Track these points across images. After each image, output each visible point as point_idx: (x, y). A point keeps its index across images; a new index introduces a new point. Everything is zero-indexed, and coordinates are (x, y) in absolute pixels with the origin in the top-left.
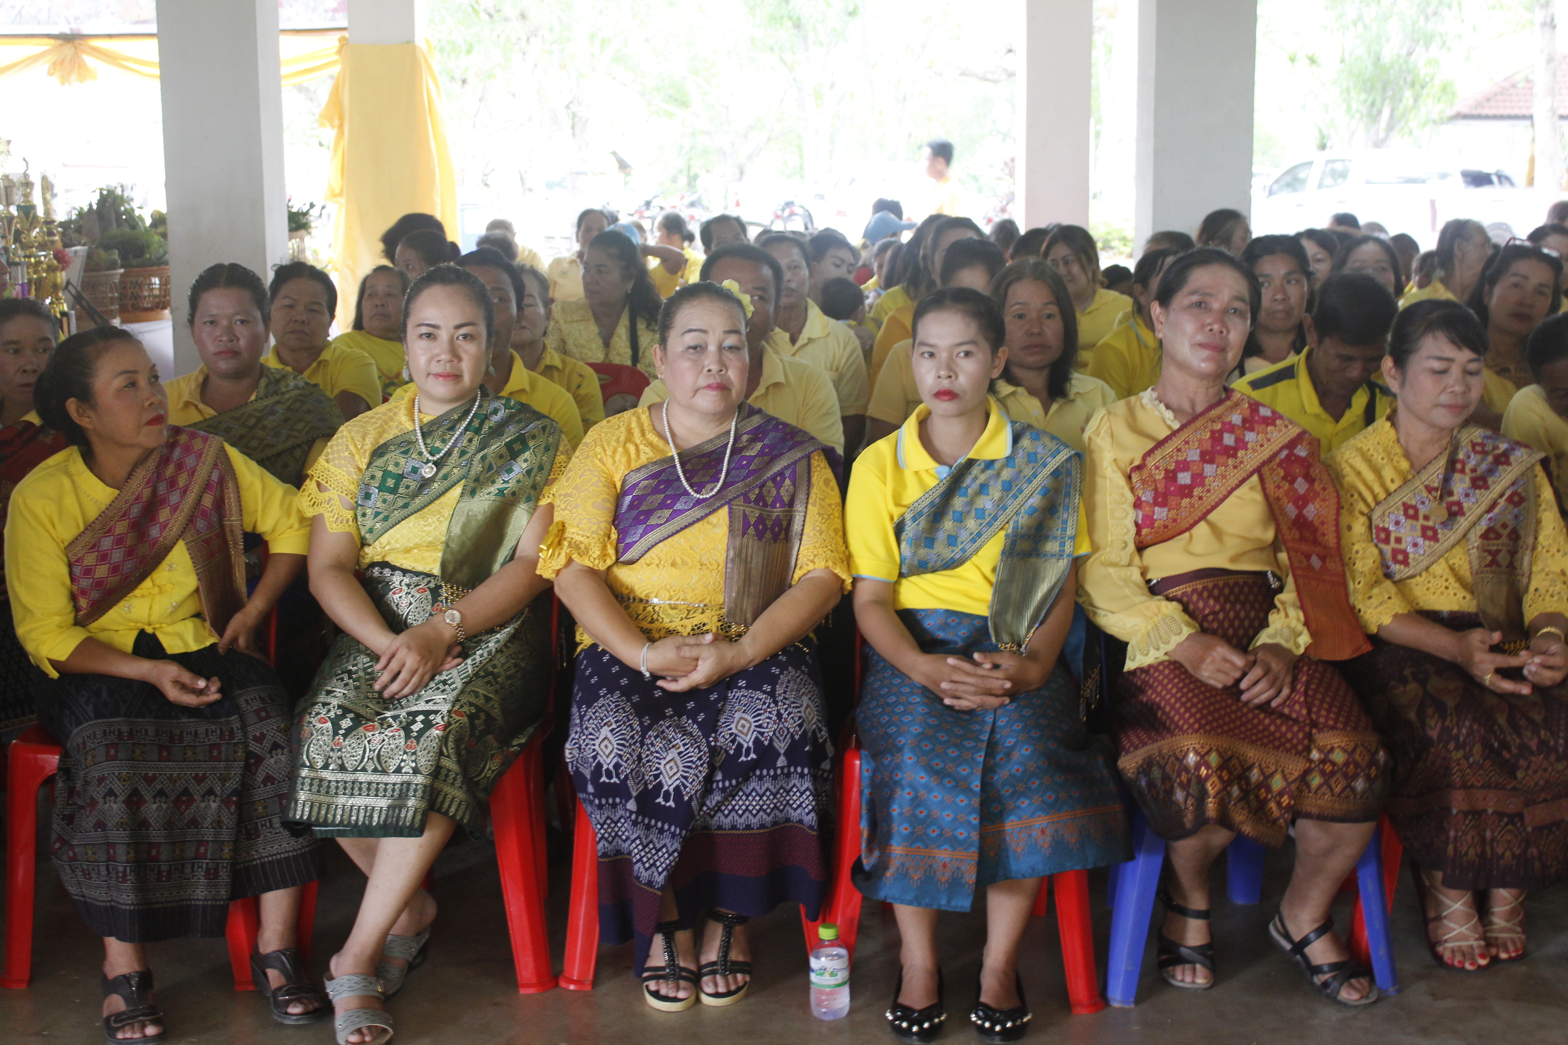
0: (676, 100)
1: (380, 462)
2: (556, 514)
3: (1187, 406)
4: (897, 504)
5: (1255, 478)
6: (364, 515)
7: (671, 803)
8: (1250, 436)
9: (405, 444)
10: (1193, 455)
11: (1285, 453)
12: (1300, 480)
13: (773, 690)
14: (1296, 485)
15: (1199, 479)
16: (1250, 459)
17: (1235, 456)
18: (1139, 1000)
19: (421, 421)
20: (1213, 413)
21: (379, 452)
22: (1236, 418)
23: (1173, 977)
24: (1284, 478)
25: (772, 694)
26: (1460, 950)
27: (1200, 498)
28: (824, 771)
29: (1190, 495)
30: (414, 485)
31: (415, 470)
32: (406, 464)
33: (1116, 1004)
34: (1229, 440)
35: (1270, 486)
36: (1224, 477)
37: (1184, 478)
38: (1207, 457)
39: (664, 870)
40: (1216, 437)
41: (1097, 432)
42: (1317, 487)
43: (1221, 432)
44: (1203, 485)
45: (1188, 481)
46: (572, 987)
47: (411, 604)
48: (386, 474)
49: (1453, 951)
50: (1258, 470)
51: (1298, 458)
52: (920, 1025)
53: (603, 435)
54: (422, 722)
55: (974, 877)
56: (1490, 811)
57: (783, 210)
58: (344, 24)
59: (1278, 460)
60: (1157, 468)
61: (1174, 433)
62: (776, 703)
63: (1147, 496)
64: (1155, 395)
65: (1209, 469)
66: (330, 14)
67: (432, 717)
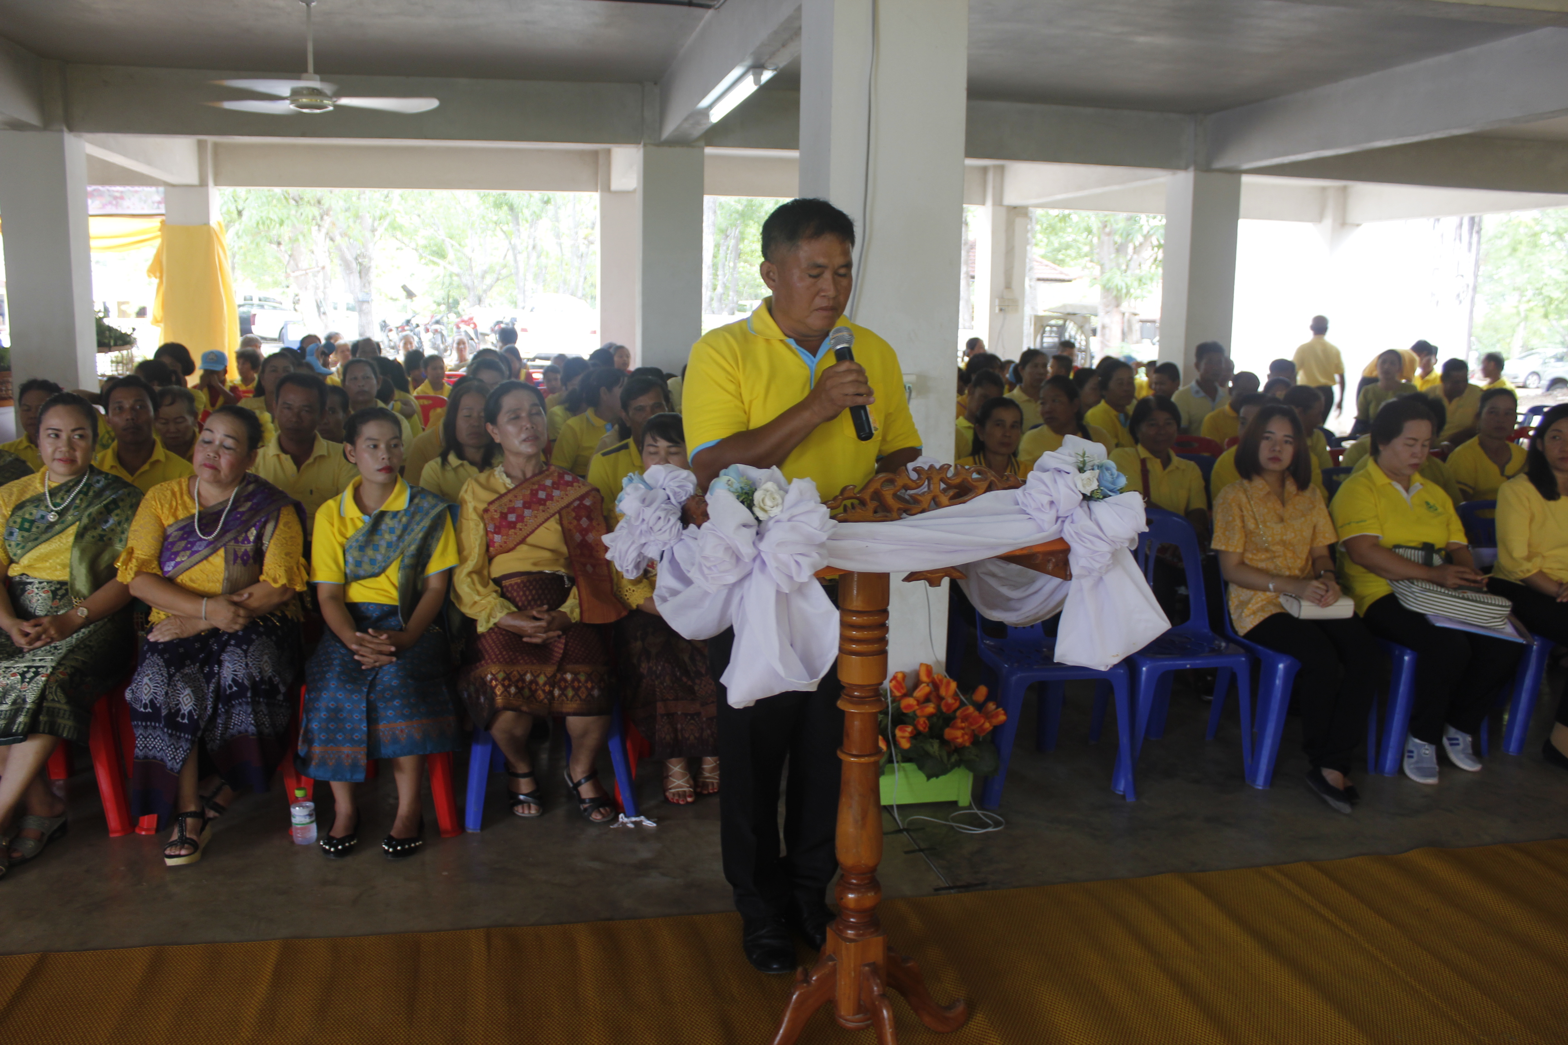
0: (438, 253)
1: (20, 513)
2: (129, 542)
3: (519, 474)
4: (343, 535)
5: (557, 516)
6: (10, 545)
7: (186, 721)
8: (556, 493)
9: (38, 500)
10: (519, 504)
11: (576, 503)
12: (584, 519)
13: (248, 649)
14: (581, 522)
15: (521, 518)
16: (553, 506)
17: (545, 504)
18: (483, 828)
19: (49, 486)
20: (536, 479)
21: (19, 507)
22: (548, 482)
23: (517, 811)
24: (575, 518)
25: (246, 652)
26: (678, 794)
27: (521, 529)
28: (279, 701)
29: (515, 528)
30: (42, 526)
31: (43, 517)
32: (37, 513)
33: (470, 831)
34: (542, 495)
35: (565, 522)
36: (536, 517)
37: (512, 517)
38: (527, 505)
39: (180, 761)
40: (534, 493)
41: (466, 491)
42: (594, 523)
43: (537, 491)
44: (522, 521)
45: (514, 519)
46: (143, 833)
47: (38, 600)
48: (24, 520)
49: (674, 794)
50: (559, 512)
51: (585, 506)
52: (336, 847)
53: (156, 494)
54: (34, 672)
55: (366, 761)
56: (679, 713)
57: (495, 326)
58: (163, 211)
59: (572, 507)
60: (496, 511)
61: (509, 491)
62: (246, 657)
63: (491, 528)
64: (502, 469)
65: (527, 512)
66: (156, 205)
67: (39, 670)
